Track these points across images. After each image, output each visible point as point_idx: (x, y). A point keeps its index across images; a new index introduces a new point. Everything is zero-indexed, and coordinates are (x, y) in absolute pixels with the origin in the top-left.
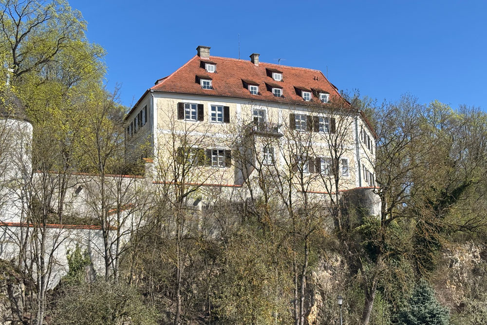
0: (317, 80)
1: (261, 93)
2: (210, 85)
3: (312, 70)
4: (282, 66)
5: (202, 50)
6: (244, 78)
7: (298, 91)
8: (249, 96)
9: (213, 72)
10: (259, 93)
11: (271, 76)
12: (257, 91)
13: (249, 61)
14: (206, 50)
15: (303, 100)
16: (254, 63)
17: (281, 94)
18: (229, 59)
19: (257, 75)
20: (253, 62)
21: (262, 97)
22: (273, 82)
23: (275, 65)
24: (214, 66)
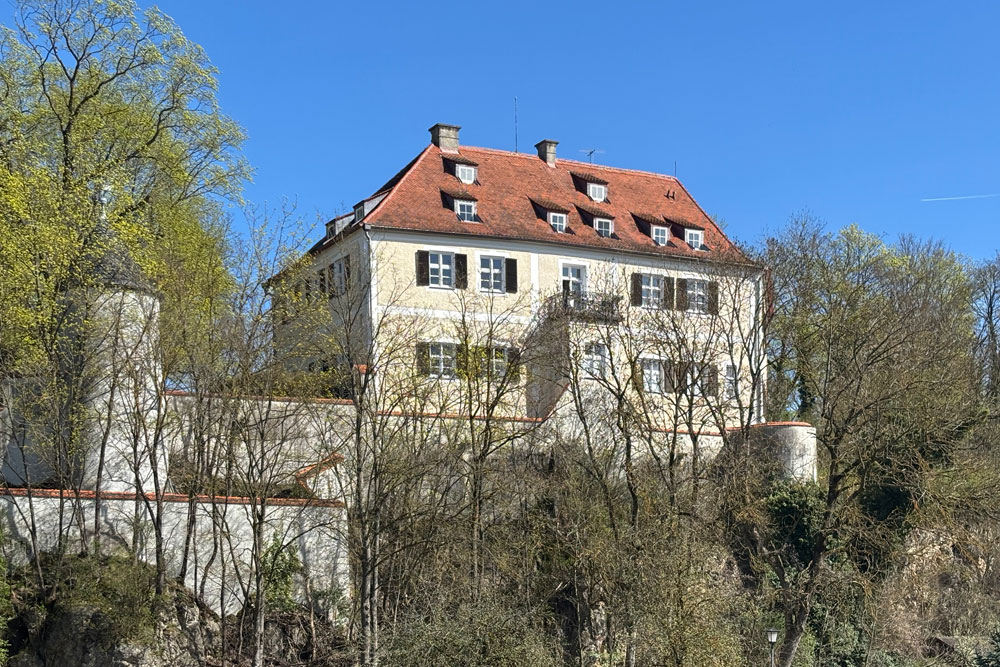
0: (673, 197)
1: (572, 228)
2: (474, 211)
3: (660, 176)
4: (601, 167)
5: (443, 132)
6: (534, 196)
7: (643, 224)
8: (552, 236)
9: (471, 182)
10: (568, 230)
11: (584, 191)
12: (564, 225)
13: (535, 156)
14: (452, 133)
15: (653, 244)
16: (545, 161)
17: (611, 230)
18: (496, 151)
19: (557, 188)
20: (543, 157)
21: (577, 238)
22: (590, 205)
23: (587, 164)
24: (472, 169)
